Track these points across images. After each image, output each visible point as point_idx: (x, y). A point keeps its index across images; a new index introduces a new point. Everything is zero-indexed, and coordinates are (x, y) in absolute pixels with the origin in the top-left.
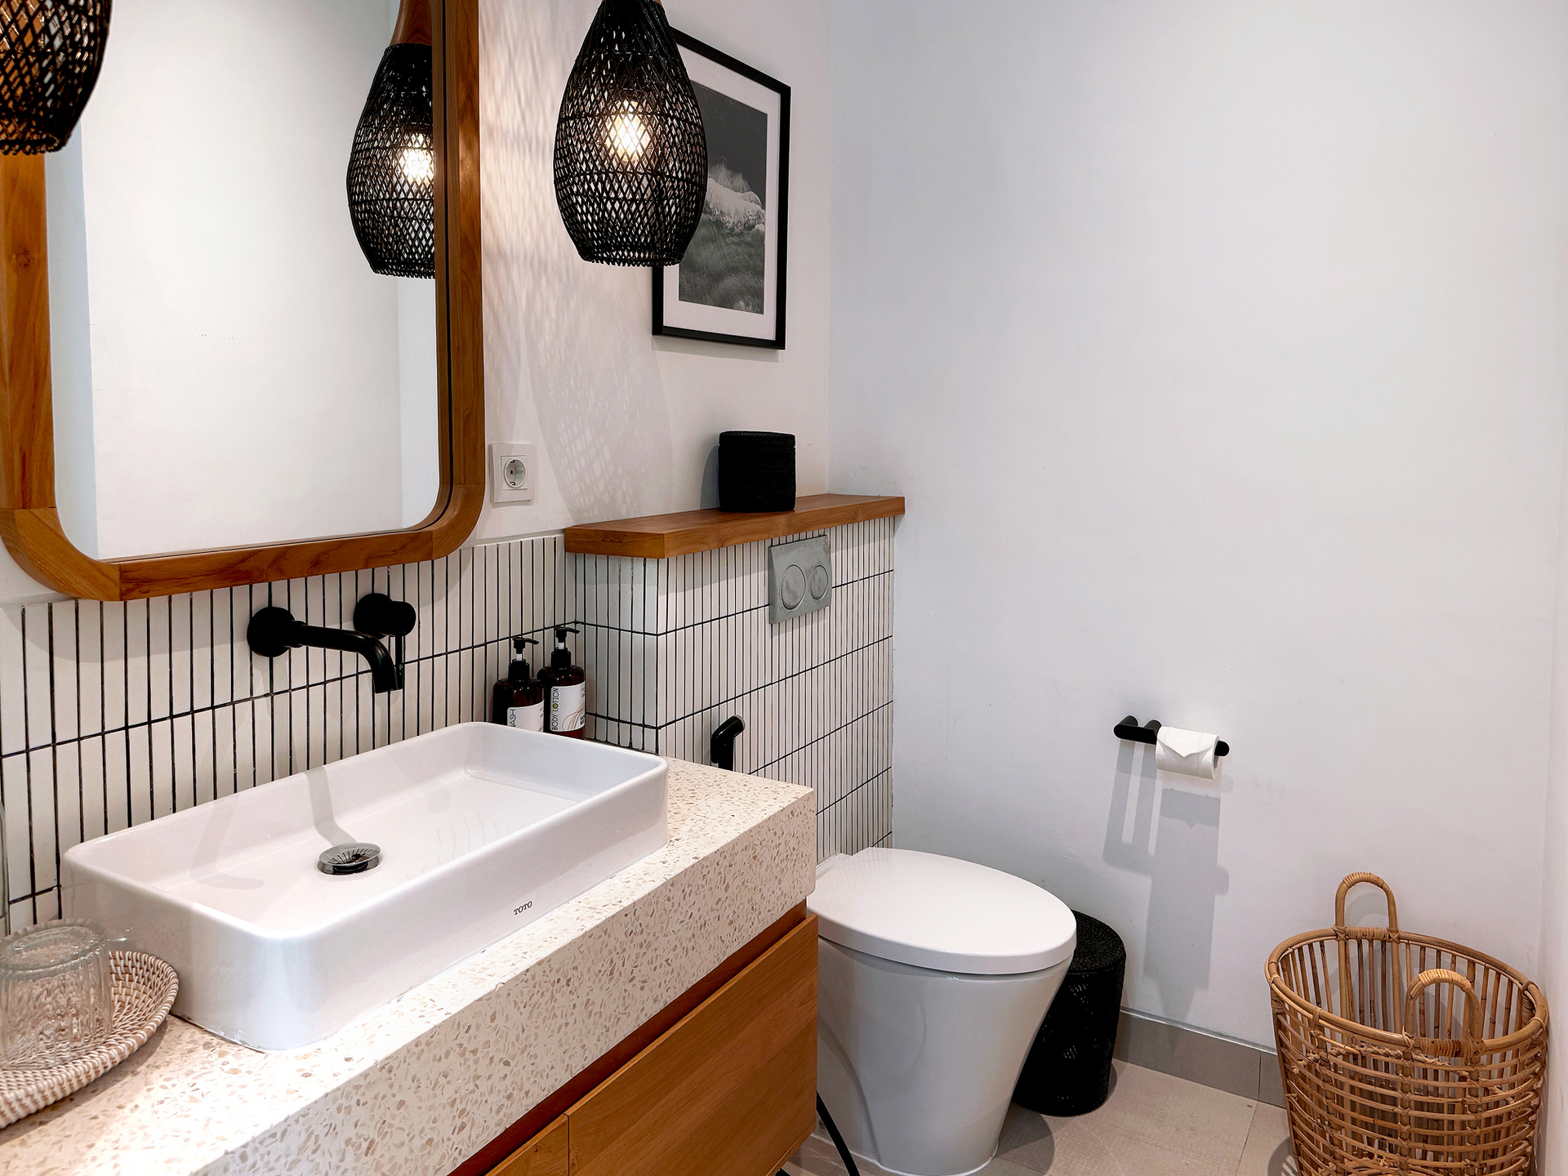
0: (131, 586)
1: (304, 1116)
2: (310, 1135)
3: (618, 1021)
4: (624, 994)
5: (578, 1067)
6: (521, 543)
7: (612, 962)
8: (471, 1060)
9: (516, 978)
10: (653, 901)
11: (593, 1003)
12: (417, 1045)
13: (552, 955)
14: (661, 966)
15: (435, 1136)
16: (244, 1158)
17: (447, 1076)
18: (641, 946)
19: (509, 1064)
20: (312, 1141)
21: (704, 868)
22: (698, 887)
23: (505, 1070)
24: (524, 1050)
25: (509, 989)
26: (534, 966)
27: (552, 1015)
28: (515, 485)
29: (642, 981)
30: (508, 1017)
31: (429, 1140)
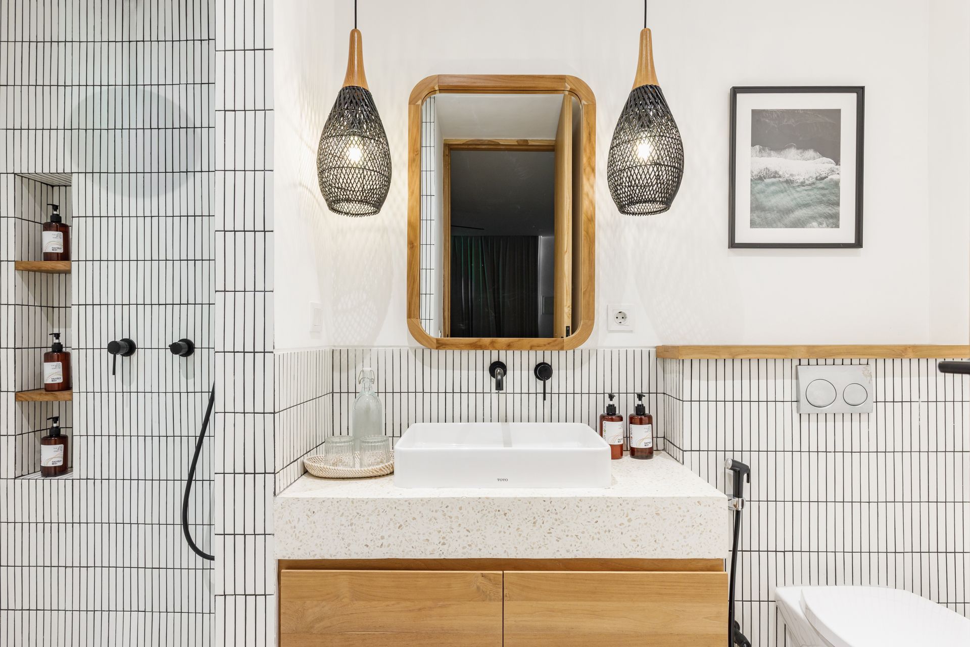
0: (439, 345)
1: (374, 501)
2: (377, 508)
3: (540, 547)
4: (544, 537)
5: (512, 555)
6: (627, 350)
7: (534, 518)
8: (449, 519)
9: (473, 498)
10: (565, 502)
11: (522, 531)
12: (421, 500)
13: (495, 498)
14: (572, 536)
15: (430, 539)
16: (353, 502)
17: (436, 520)
18: (556, 520)
19: (469, 532)
20: (377, 511)
21: (608, 502)
22: (603, 510)
23: (467, 533)
24: (478, 530)
25: (469, 501)
26: (484, 498)
27: (495, 523)
28: (620, 323)
29: (557, 537)
30: (468, 512)
31: (427, 539)
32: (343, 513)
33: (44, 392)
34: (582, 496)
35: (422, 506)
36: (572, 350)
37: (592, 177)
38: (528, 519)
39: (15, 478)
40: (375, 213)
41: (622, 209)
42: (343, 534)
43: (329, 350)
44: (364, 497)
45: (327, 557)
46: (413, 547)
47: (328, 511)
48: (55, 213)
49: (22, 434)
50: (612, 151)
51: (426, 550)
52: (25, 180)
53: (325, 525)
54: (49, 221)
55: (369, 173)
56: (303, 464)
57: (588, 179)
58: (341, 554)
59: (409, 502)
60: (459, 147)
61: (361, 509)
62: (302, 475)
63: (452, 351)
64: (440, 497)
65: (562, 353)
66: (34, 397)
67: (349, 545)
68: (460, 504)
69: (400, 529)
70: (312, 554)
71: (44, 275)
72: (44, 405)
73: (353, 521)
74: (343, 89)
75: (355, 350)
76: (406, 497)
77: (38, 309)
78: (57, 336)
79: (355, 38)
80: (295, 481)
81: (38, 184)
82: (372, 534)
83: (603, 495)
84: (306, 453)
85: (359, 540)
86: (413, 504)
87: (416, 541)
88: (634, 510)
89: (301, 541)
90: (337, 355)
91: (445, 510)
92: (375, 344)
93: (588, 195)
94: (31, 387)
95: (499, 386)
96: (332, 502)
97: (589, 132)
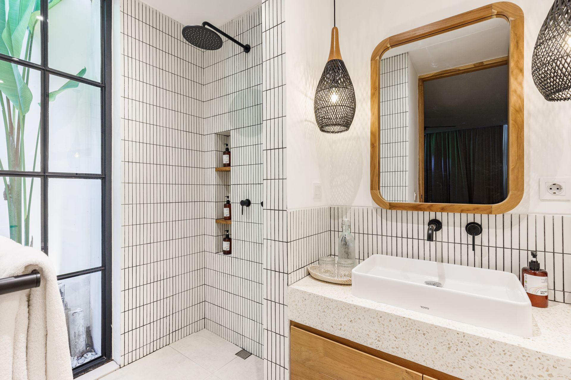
0: (391, 207)
2: (337, 306)
3: (454, 368)
4: (458, 361)
5: (430, 365)
6: (562, 217)
7: (449, 344)
8: (382, 326)
9: (400, 316)
10: (479, 341)
11: (438, 350)
12: (364, 308)
13: (416, 320)
14: (485, 369)
15: (370, 335)
16: (324, 299)
17: (373, 323)
18: (469, 352)
19: (397, 338)
20: (337, 308)
21: (525, 353)
22: (518, 357)
23: (395, 339)
24: (403, 339)
25: (397, 318)
26: (407, 318)
27: (416, 338)
28: (555, 193)
29: (470, 365)
30: (396, 325)
31: (368, 334)
32: (319, 304)
33: (224, 220)
34: (496, 339)
35: (365, 312)
36: (502, 215)
37: (520, 76)
38: (445, 343)
39: (216, 253)
40: (347, 130)
41: (549, 97)
42: (320, 316)
43: (327, 208)
44: (331, 298)
45: (312, 326)
46: (359, 336)
47: (312, 301)
48: (227, 147)
49: (218, 236)
50: (535, 50)
51: (367, 341)
52: (218, 135)
53: (311, 308)
54: (225, 150)
55: (339, 108)
56: (307, 270)
57: (516, 79)
58: (319, 328)
59: (356, 307)
60: (429, 78)
61: (329, 304)
62: (307, 275)
63: (401, 211)
64: (377, 309)
65: (492, 217)
66: (221, 222)
67: (323, 323)
68: (391, 318)
69: (350, 323)
70: (305, 322)
71: (225, 172)
72: (223, 225)
73: (325, 310)
74: (328, 62)
75: (342, 208)
76: (355, 304)
77: (223, 186)
78: (228, 197)
79: (335, 32)
80: (302, 278)
81: (223, 136)
82: (335, 320)
83: (519, 345)
84: (311, 263)
85: (328, 322)
86: (359, 309)
87: (361, 333)
88: (556, 368)
89: (299, 313)
90: (332, 210)
91: (380, 319)
92: (353, 205)
93: (515, 91)
94: (221, 218)
95: (430, 238)
96: (314, 296)
97: (517, 41)
